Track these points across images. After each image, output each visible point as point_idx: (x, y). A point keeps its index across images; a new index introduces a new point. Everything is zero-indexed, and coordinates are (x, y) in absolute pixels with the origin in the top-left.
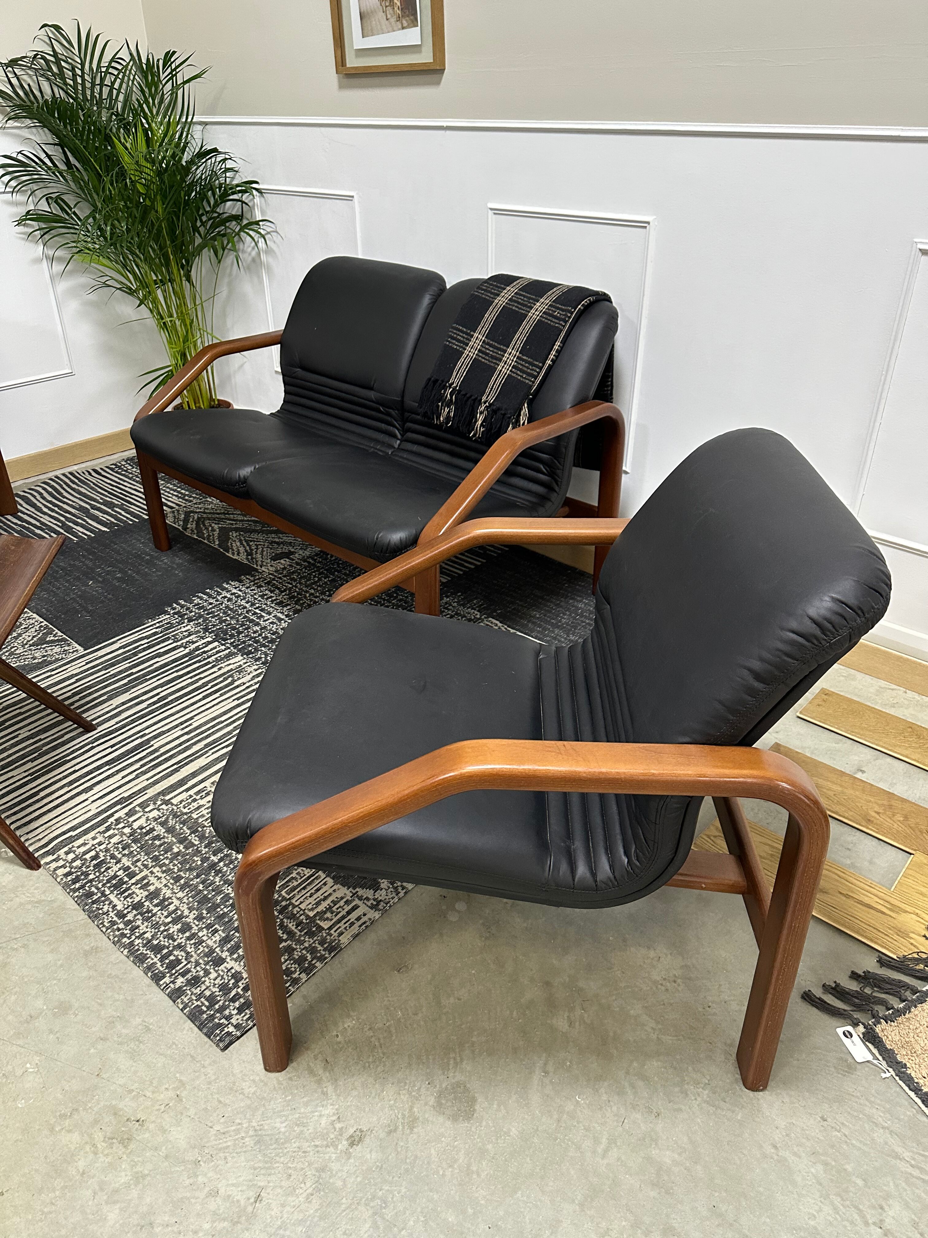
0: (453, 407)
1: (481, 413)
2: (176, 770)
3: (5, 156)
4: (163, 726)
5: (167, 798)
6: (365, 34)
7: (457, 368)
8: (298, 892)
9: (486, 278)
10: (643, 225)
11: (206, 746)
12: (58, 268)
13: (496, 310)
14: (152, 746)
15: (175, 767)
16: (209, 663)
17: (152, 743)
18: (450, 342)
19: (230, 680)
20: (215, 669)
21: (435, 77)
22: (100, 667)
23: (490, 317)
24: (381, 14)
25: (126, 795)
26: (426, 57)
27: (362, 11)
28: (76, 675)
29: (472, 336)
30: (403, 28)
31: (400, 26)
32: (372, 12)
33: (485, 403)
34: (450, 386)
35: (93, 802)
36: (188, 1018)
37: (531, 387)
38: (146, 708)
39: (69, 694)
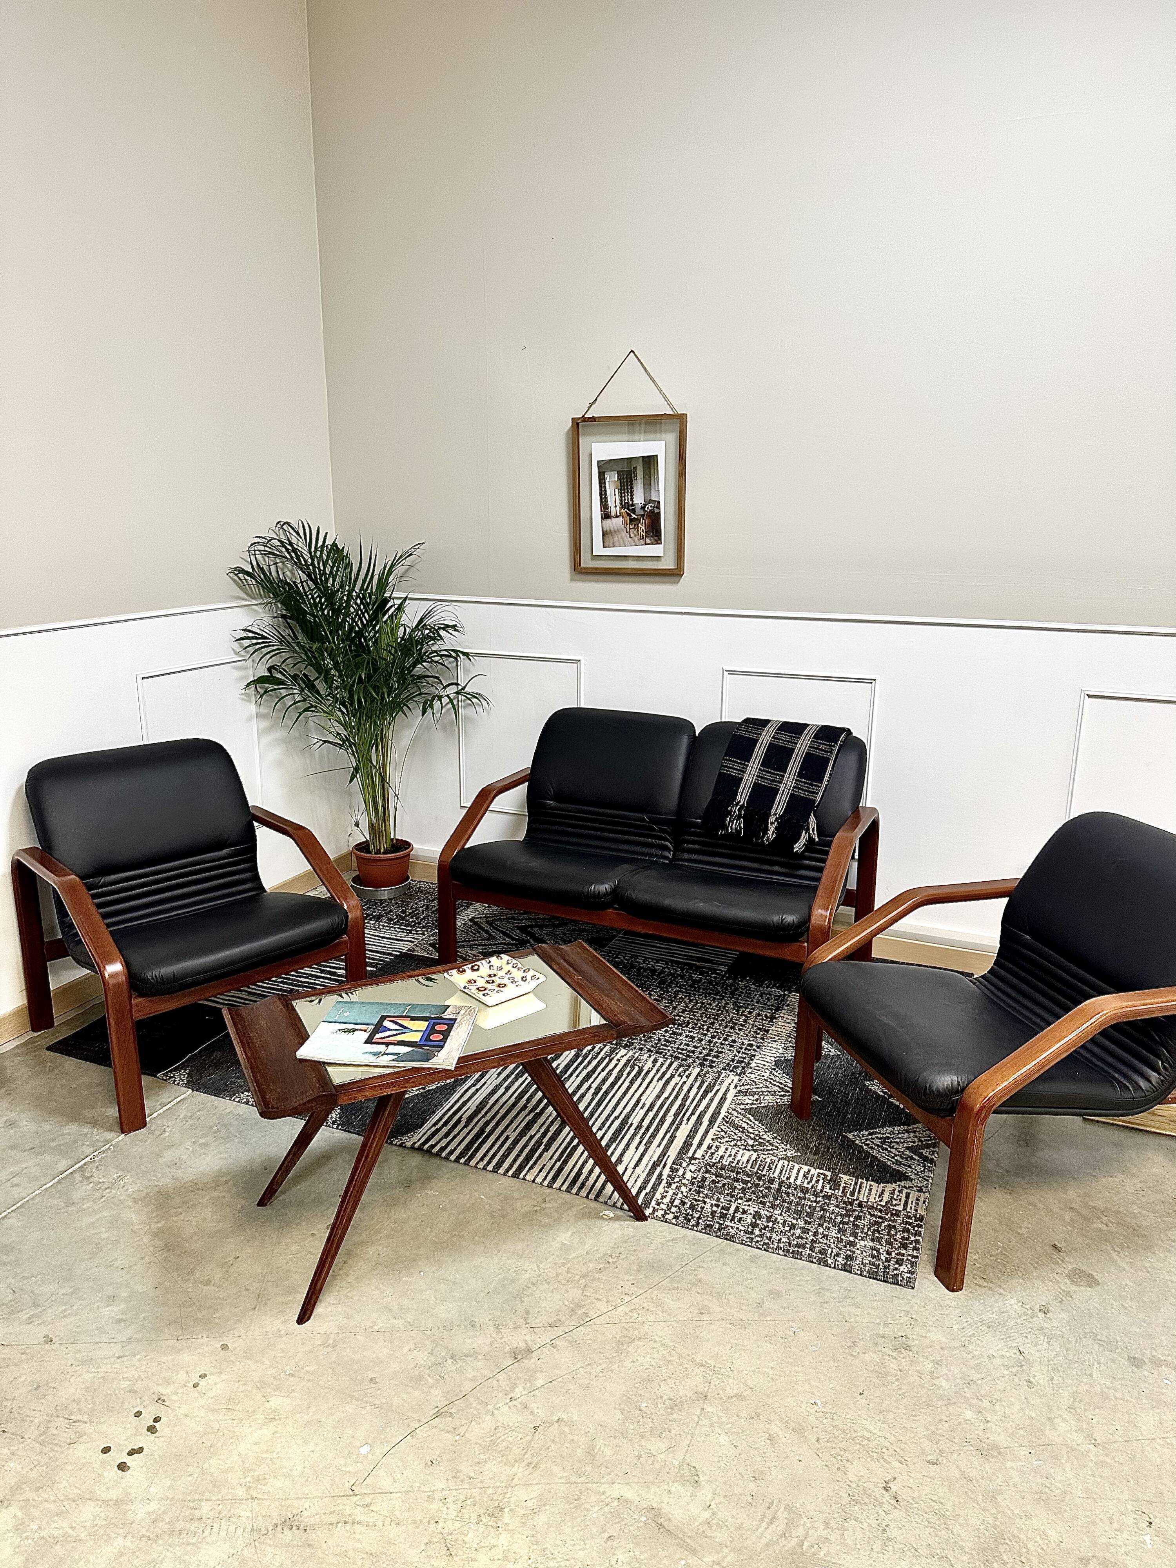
0: (742, 820)
1: (772, 823)
2: (673, 1138)
3: (246, 630)
4: (624, 1108)
5: (690, 1154)
6: (605, 545)
7: (740, 790)
8: (859, 1193)
9: (740, 721)
10: (870, 681)
11: (676, 1115)
12: (264, 724)
13: (763, 746)
14: (632, 1124)
15: (669, 1135)
16: (603, 1059)
17: (630, 1121)
18: (728, 771)
19: (637, 1068)
20: (614, 1062)
21: (675, 579)
22: (513, 1076)
23: (759, 752)
24: (624, 534)
25: (655, 1158)
26: (669, 564)
27: (605, 530)
28: (501, 1085)
29: (747, 766)
30: (646, 544)
31: (644, 543)
32: (615, 532)
33: (775, 814)
34: (737, 804)
35: (634, 1168)
36: (869, 1277)
37: (814, 801)
38: (592, 1100)
39: (513, 1099)
